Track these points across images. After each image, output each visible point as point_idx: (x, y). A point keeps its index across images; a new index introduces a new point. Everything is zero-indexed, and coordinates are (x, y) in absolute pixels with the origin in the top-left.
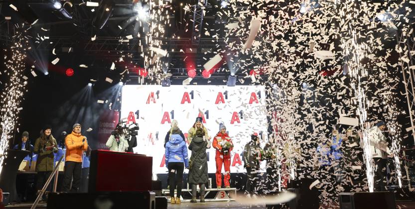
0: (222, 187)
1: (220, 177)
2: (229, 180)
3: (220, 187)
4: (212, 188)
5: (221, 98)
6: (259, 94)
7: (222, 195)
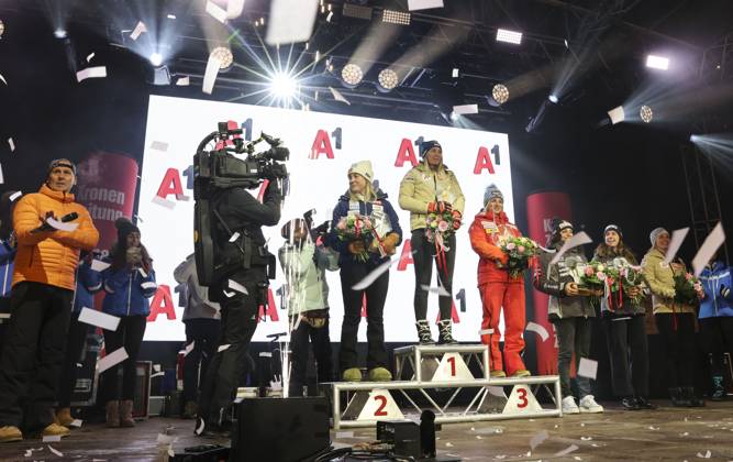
6: (496, 150)
7: (520, 398)
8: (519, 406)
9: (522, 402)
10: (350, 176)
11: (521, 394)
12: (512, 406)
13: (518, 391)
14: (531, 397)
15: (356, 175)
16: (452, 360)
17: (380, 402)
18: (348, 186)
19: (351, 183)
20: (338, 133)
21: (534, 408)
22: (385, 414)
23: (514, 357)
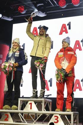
2: (72, 102)
7: (56, 119)
9: (56, 121)
11: (56, 118)
13: (55, 116)
14: (60, 120)
16: (31, 104)
20: (69, 25)
22: (8, 120)
23: (67, 104)
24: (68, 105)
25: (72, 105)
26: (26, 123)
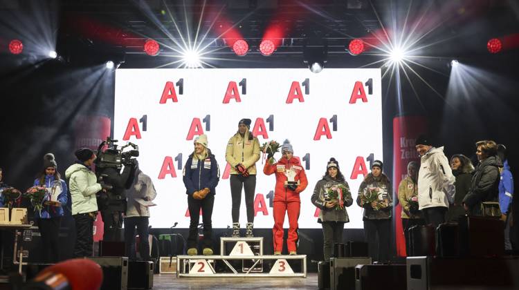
0: (283, 254)
1: (279, 236)
2: (296, 241)
3: (280, 253)
4: (265, 253)
5: (296, 93)
7: (281, 266)
8: (280, 270)
9: (282, 268)
10: (195, 144)
11: (282, 264)
12: (275, 271)
13: (280, 262)
14: (287, 265)
15: (198, 144)
16: (241, 245)
17: (201, 265)
18: (194, 150)
19: (196, 149)
20: (243, 83)
21: (289, 271)
22: (203, 271)
23: (290, 243)
24: (291, 246)
25: (296, 245)
26: (236, 274)
